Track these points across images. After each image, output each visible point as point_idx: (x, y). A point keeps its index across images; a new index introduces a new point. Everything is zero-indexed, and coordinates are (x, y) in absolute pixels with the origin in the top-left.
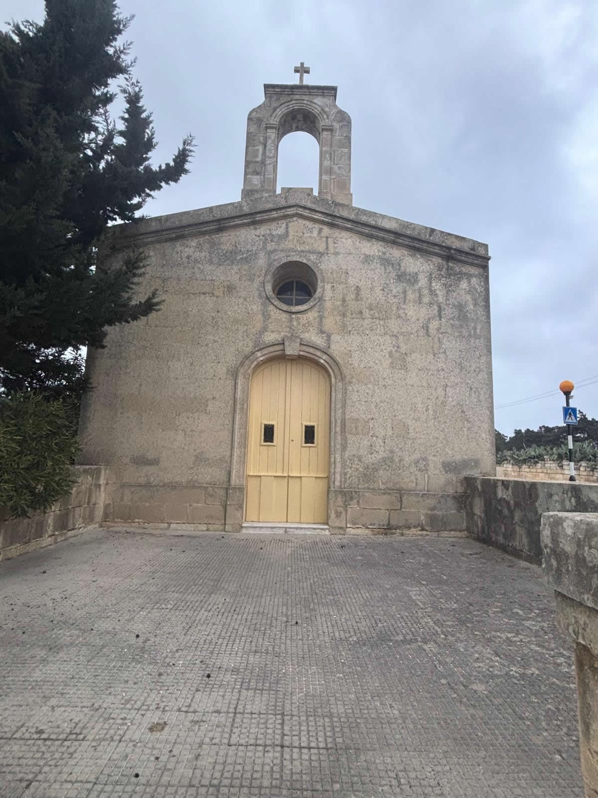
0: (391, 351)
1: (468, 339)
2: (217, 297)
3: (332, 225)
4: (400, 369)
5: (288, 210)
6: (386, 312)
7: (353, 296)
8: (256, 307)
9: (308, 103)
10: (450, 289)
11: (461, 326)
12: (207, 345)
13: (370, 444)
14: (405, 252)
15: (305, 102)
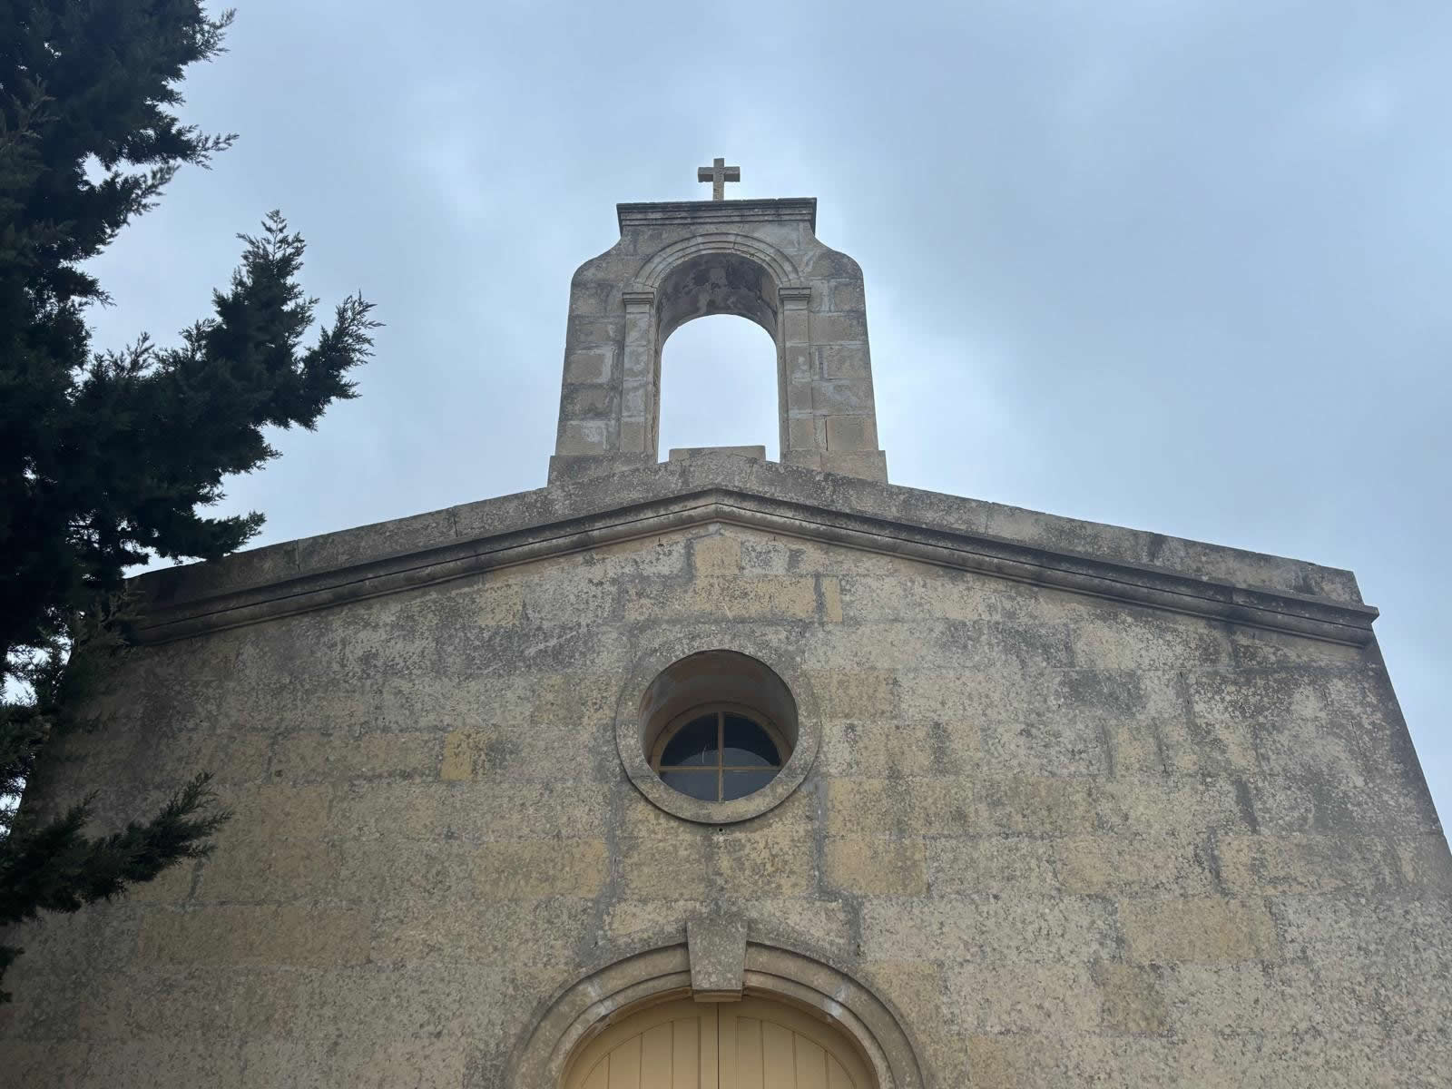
0: (1097, 961)
1: (1381, 903)
2: (451, 784)
3: (830, 541)
4: (1143, 1033)
5: (692, 503)
6: (1049, 810)
7: (925, 759)
8: (585, 813)
10: (1261, 719)
11: (1343, 856)
12: (399, 965)
14: (1079, 607)
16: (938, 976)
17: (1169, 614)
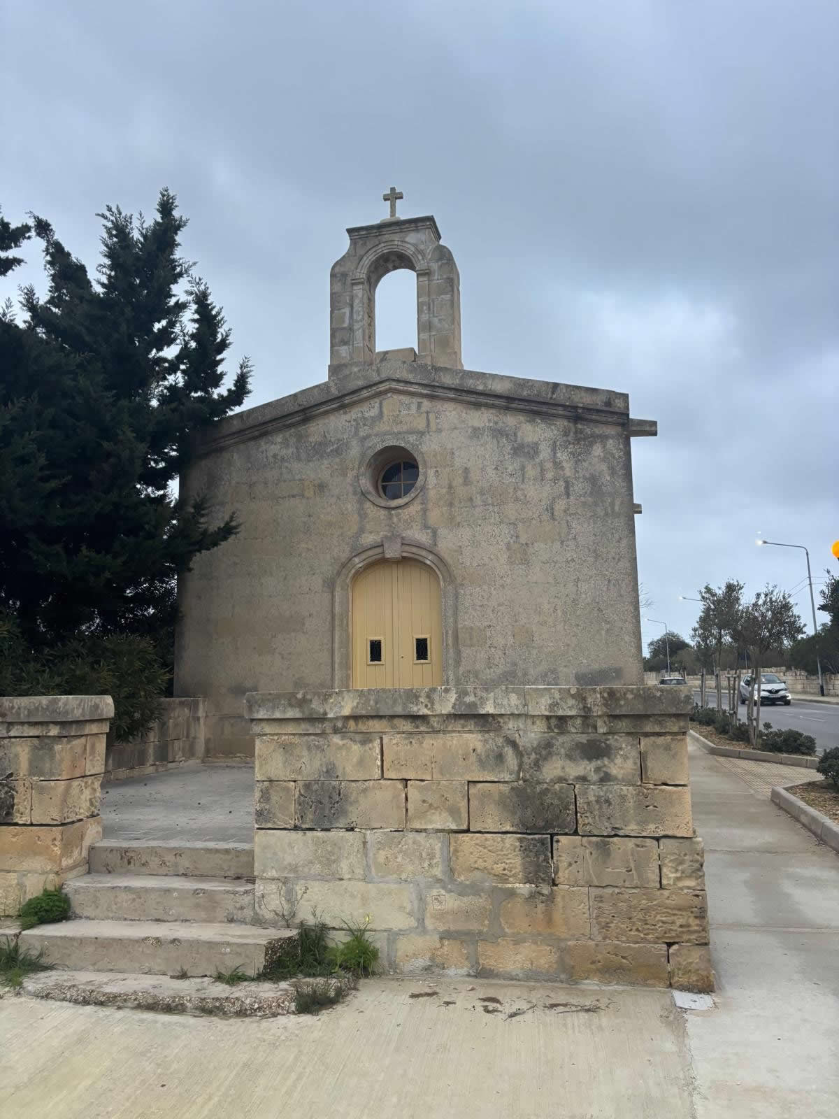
0: (509, 543)
1: (605, 519)
2: (308, 498)
3: (432, 397)
4: (520, 564)
5: (380, 386)
6: (500, 495)
7: (461, 480)
8: (351, 506)
9: (400, 243)
10: (580, 458)
11: (596, 504)
12: (300, 555)
13: (487, 657)
14: (522, 418)
15: (396, 243)
16: (460, 550)
17: (555, 418)
